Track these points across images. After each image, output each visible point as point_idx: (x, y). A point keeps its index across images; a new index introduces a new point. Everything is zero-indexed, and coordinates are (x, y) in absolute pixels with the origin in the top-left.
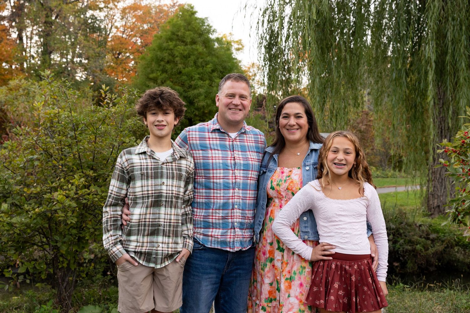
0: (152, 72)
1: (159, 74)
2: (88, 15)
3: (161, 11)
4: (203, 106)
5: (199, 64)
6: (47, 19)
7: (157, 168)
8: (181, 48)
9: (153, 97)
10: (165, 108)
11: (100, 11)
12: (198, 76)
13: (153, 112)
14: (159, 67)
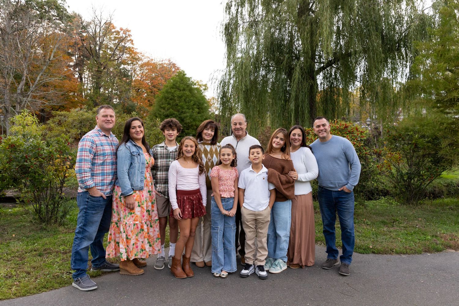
0: (163, 104)
1: (166, 105)
2: (121, 67)
3: (163, 67)
4: (189, 122)
5: (187, 101)
6: (99, 69)
7: (168, 154)
8: (178, 93)
9: (168, 123)
10: (173, 128)
11: (128, 65)
12: (186, 107)
13: (168, 129)
14: (166, 101)
